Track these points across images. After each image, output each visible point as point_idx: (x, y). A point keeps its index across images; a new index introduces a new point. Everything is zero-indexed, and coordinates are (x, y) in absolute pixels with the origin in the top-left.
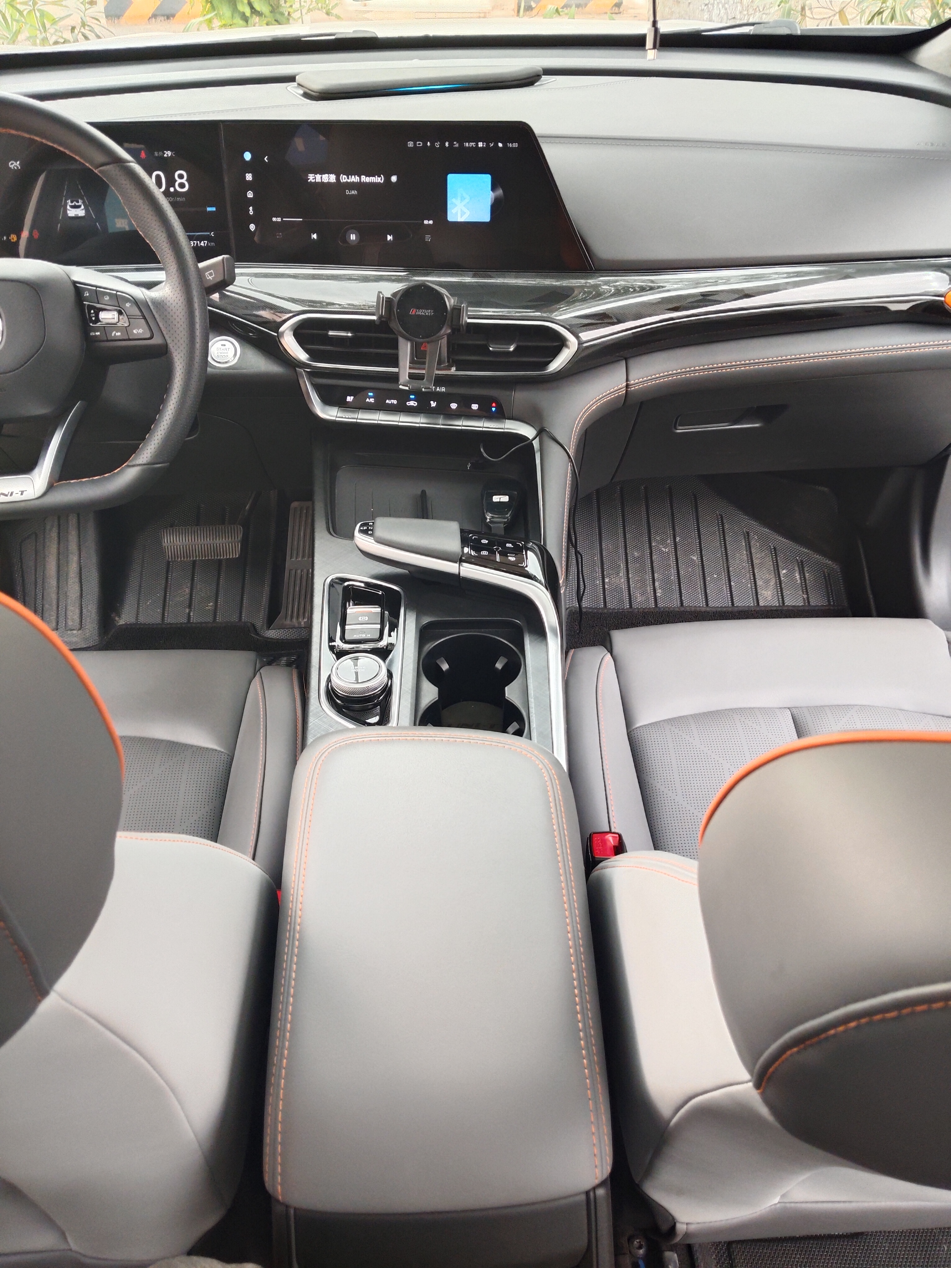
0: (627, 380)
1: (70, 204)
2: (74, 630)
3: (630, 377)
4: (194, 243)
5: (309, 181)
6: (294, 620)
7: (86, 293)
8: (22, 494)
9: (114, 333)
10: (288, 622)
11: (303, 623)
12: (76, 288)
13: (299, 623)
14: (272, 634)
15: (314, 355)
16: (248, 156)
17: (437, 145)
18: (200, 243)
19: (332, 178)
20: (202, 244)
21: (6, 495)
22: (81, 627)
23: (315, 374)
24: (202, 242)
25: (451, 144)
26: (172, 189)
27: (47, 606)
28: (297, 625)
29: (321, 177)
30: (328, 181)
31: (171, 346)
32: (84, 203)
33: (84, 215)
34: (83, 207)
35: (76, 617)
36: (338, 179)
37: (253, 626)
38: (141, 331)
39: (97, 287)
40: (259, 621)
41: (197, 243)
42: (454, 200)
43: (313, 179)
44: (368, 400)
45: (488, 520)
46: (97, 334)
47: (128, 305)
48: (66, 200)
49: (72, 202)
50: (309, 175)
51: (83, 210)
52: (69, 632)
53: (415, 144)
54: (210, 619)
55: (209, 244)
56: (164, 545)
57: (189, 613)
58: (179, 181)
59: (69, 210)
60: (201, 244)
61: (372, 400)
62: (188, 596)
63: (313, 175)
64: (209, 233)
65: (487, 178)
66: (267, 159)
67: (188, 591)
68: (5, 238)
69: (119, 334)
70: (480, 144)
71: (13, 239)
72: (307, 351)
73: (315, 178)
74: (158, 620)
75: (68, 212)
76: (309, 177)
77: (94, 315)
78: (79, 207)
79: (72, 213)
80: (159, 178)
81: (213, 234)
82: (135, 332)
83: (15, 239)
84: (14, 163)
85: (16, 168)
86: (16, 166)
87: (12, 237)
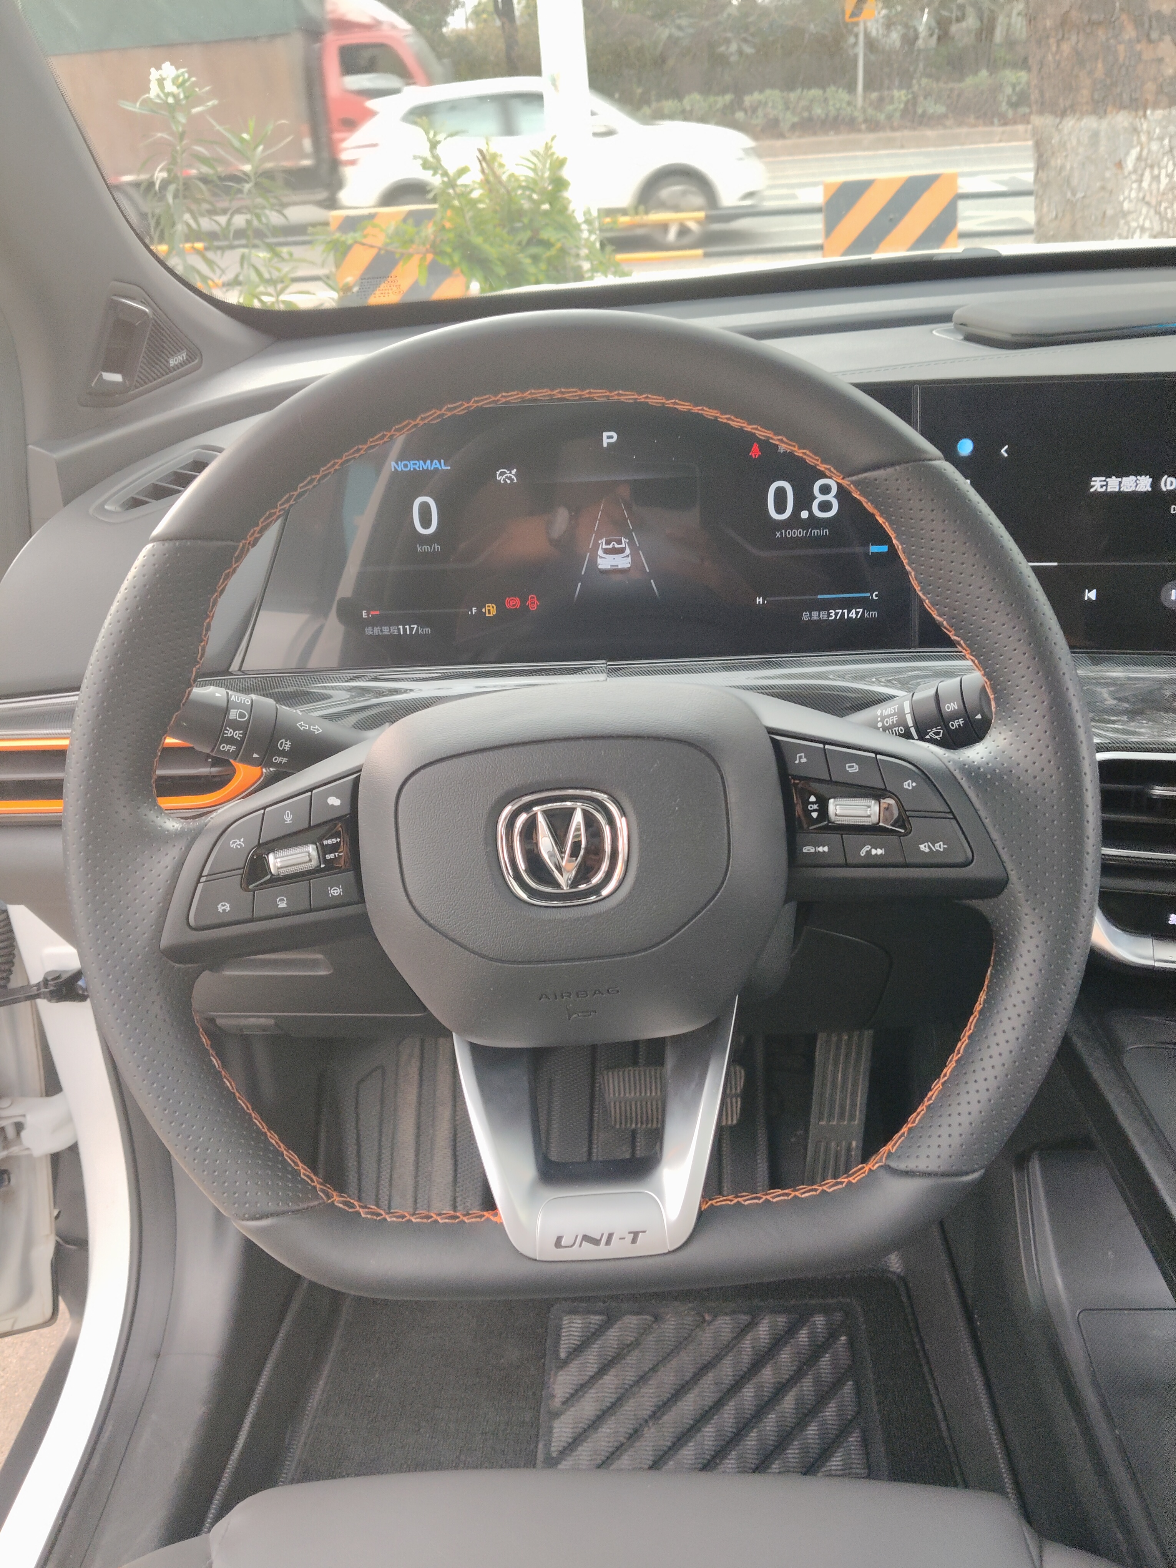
1: (604, 546)
4: (836, 614)
5: (1092, 490)
7: (801, 757)
8: (634, 1241)
9: (867, 848)
12: (775, 743)
16: (966, 447)
18: (849, 613)
19: (1144, 483)
20: (853, 614)
21: (596, 1242)
24: (854, 610)
26: (805, 514)
29: (1120, 483)
30: (1132, 489)
31: (1018, 884)
32: (631, 543)
33: (629, 566)
34: (628, 551)
36: (1155, 484)
38: (940, 847)
39: (825, 742)
41: (843, 614)
43: (1102, 486)
46: (821, 849)
47: (908, 785)
48: (598, 538)
49: (608, 543)
50: (1094, 479)
51: (627, 556)
55: (866, 615)
56: (607, 1100)
58: (820, 498)
59: (601, 557)
60: (850, 615)
63: (1104, 479)
64: (868, 595)
66: (1006, 451)
68: (474, 610)
69: (880, 852)
71: (489, 610)
73: (1106, 485)
75: (599, 561)
76: (1092, 483)
77: (815, 807)
78: (621, 551)
79: (605, 562)
80: (780, 494)
81: (876, 596)
82: (923, 847)
83: (494, 612)
84: (505, 473)
85: (509, 482)
86: (510, 478)
87: (487, 608)
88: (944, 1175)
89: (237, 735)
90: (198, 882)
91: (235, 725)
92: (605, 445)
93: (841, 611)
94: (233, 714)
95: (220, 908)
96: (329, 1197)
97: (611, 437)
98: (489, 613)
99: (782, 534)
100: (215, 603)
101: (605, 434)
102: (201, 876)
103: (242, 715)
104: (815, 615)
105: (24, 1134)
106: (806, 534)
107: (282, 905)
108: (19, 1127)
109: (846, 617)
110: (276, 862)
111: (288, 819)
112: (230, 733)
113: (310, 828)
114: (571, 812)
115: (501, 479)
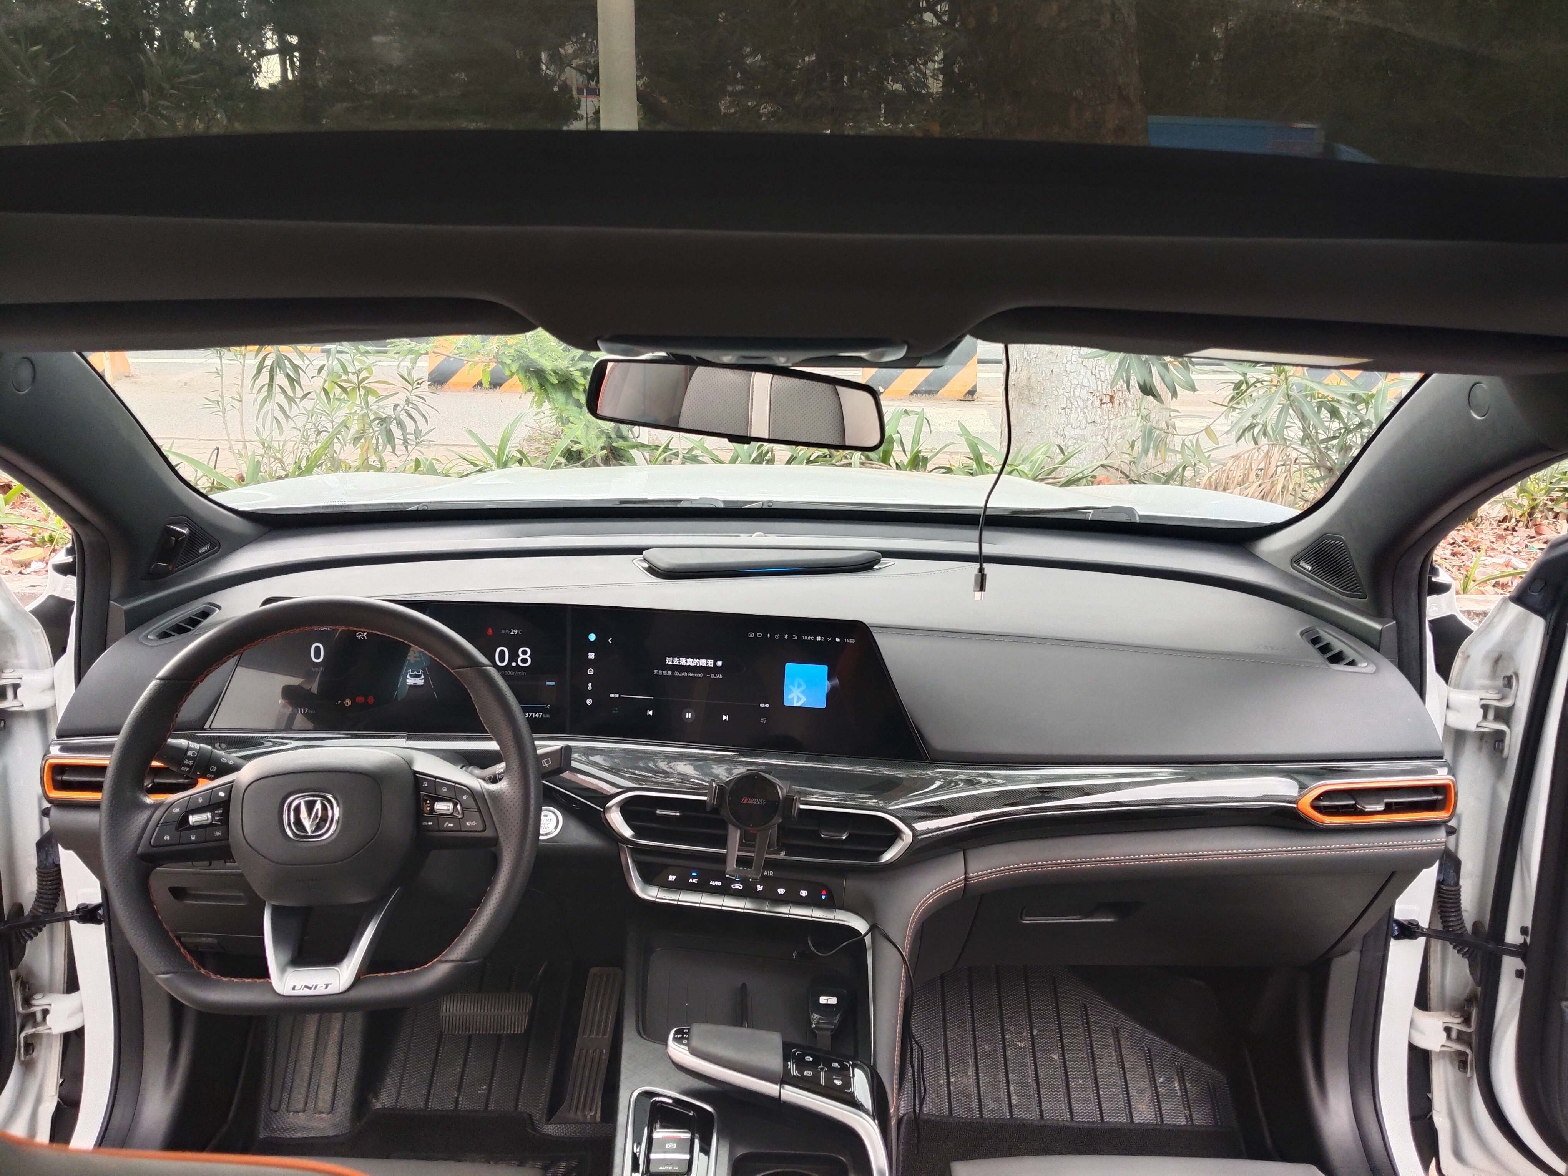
0: (966, 873)
1: (410, 673)
2: (323, 1113)
3: (969, 870)
4: (529, 714)
6: (579, 1112)
7: (426, 783)
8: (327, 987)
9: (447, 824)
10: (571, 1115)
11: (589, 1117)
12: (416, 778)
13: (585, 1117)
14: (551, 1129)
15: (639, 832)
16: (592, 637)
17: (777, 637)
18: (536, 715)
20: (538, 716)
21: (310, 988)
22: (332, 1109)
23: (638, 851)
24: (538, 714)
25: (790, 637)
26: (514, 664)
27: (297, 1081)
28: (581, 1119)
31: (501, 839)
32: (425, 673)
33: (423, 684)
34: (423, 677)
35: (329, 1097)
37: (530, 1116)
38: (474, 823)
39: (437, 778)
40: (538, 1112)
41: (532, 715)
42: (791, 687)
44: (691, 880)
45: (814, 1025)
46: (429, 823)
47: (465, 797)
48: (406, 670)
49: (412, 672)
51: (422, 680)
52: (317, 1115)
53: (755, 635)
54: (481, 1106)
55: (544, 716)
56: (442, 1014)
57: (458, 1098)
58: (522, 656)
59: (408, 679)
61: (695, 881)
62: (458, 1076)
64: (545, 706)
65: (824, 669)
66: (611, 641)
67: (459, 1069)
69: (451, 825)
70: (818, 638)
72: (631, 827)
74: (420, 1104)
75: (407, 681)
77: (429, 805)
78: (419, 676)
79: (410, 681)
80: (502, 653)
81: (549, 707)
82: (468, 824)
83: (350, 704)
84: (361, 634)
86: (363, 637)
87: (346, 702)
88: (458, 961)
89: (190, 763)
90: (157, 826)
91: (189, 758)
94: (190, 753)
95: (165, 838)
96: (199, 969)
98: (347, 704)
99: (502, 673)
100: (181, 705)
102: (158, 823)
103: (194, 754)
105: (48, 1017)
106: (515, 674)
107: (193, 838)
108: (45, 1012)
110: (193, 819)
111: (200, 800)
112: (187, 762)
113: (209, 805)
114: (315, 801)
115: (359, 637)
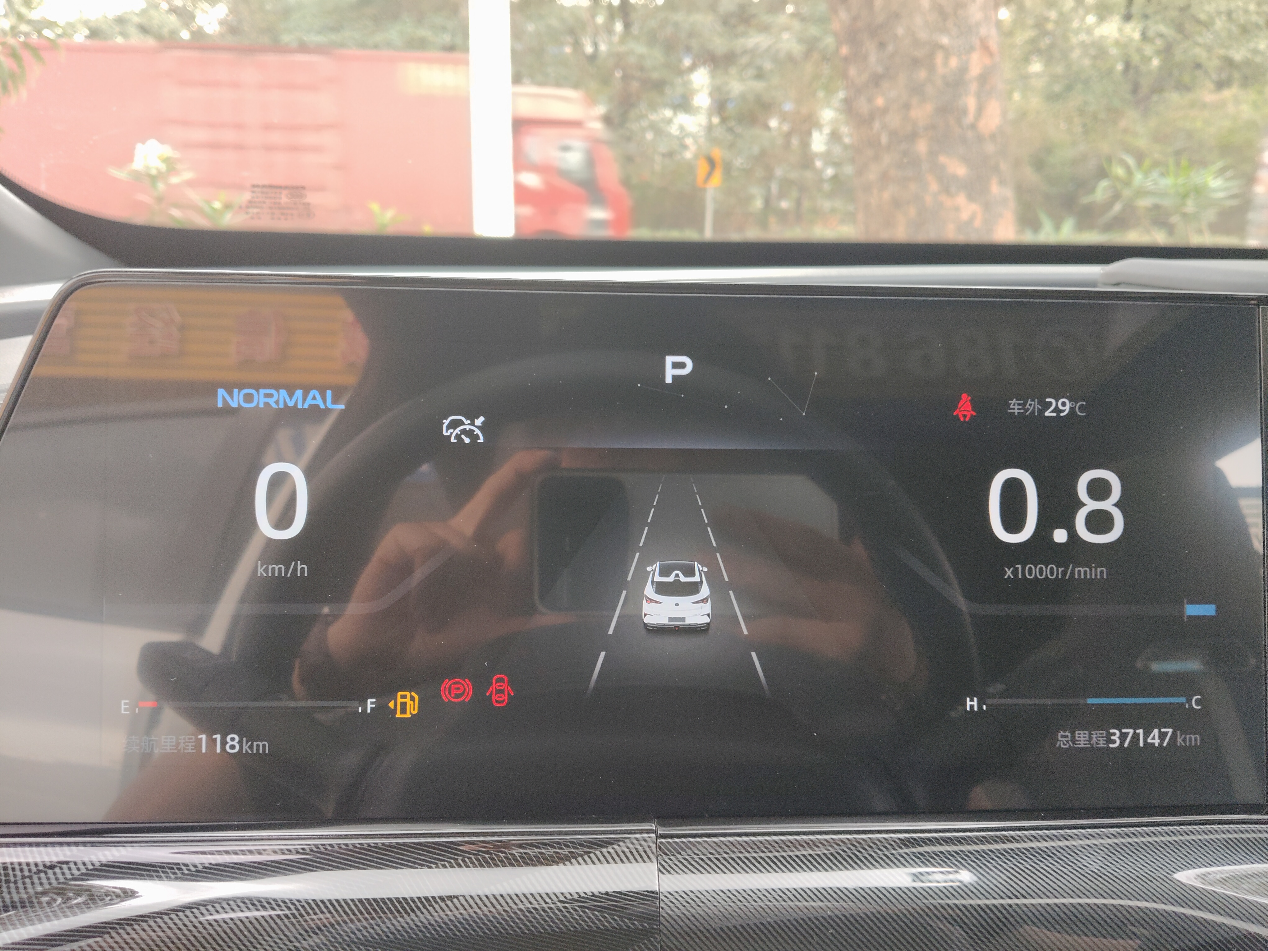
1: (658, 578)
4: (1123, 737)
18: (1146, 736)
20: (1154, 739)
24: (1156, 732)
26: (1060, 536)
32: (713, 578)
33: (707, 620)
34: (705, 591)
41: (1136, 736)
48: (642, 565)
49: (665, 572)
51: (704, 601)
55: (1179, 740)
58: (1090, 505)
59: (650, 600)
60: (1149, 740)
64: (1183, 700)
68: (370, 704)
71: (404, 705)
75: (646, 607)
78: (694, 588)
79: (658, 611)
81: (1198, 702)
83: (413, 709)
84: (461, 423)
85: (467, 440)
86: (470, 433)
87: (399, 700)
92: (669, 380)
93: (1131, 731)
97: (682, 365)
98: (403, 711)
99: (1015, 572)
101: (670, 360)
104: (1082, 738)
106: (1064, 573)
109: (1141, 745)
115: (452, 434)
